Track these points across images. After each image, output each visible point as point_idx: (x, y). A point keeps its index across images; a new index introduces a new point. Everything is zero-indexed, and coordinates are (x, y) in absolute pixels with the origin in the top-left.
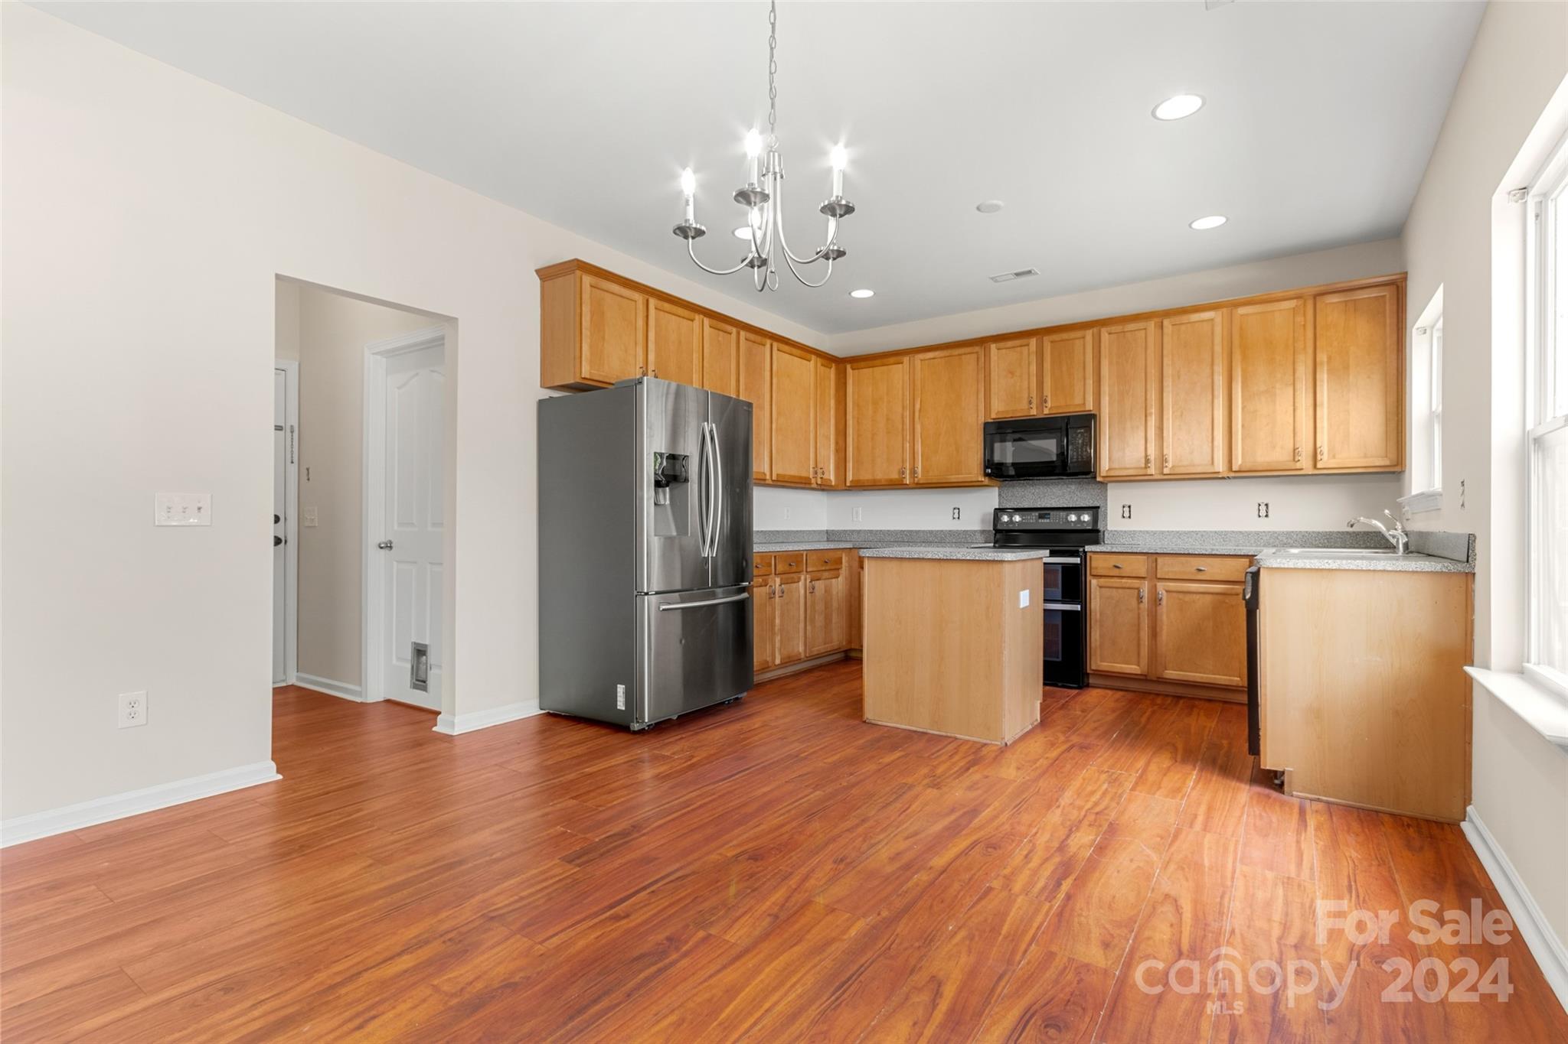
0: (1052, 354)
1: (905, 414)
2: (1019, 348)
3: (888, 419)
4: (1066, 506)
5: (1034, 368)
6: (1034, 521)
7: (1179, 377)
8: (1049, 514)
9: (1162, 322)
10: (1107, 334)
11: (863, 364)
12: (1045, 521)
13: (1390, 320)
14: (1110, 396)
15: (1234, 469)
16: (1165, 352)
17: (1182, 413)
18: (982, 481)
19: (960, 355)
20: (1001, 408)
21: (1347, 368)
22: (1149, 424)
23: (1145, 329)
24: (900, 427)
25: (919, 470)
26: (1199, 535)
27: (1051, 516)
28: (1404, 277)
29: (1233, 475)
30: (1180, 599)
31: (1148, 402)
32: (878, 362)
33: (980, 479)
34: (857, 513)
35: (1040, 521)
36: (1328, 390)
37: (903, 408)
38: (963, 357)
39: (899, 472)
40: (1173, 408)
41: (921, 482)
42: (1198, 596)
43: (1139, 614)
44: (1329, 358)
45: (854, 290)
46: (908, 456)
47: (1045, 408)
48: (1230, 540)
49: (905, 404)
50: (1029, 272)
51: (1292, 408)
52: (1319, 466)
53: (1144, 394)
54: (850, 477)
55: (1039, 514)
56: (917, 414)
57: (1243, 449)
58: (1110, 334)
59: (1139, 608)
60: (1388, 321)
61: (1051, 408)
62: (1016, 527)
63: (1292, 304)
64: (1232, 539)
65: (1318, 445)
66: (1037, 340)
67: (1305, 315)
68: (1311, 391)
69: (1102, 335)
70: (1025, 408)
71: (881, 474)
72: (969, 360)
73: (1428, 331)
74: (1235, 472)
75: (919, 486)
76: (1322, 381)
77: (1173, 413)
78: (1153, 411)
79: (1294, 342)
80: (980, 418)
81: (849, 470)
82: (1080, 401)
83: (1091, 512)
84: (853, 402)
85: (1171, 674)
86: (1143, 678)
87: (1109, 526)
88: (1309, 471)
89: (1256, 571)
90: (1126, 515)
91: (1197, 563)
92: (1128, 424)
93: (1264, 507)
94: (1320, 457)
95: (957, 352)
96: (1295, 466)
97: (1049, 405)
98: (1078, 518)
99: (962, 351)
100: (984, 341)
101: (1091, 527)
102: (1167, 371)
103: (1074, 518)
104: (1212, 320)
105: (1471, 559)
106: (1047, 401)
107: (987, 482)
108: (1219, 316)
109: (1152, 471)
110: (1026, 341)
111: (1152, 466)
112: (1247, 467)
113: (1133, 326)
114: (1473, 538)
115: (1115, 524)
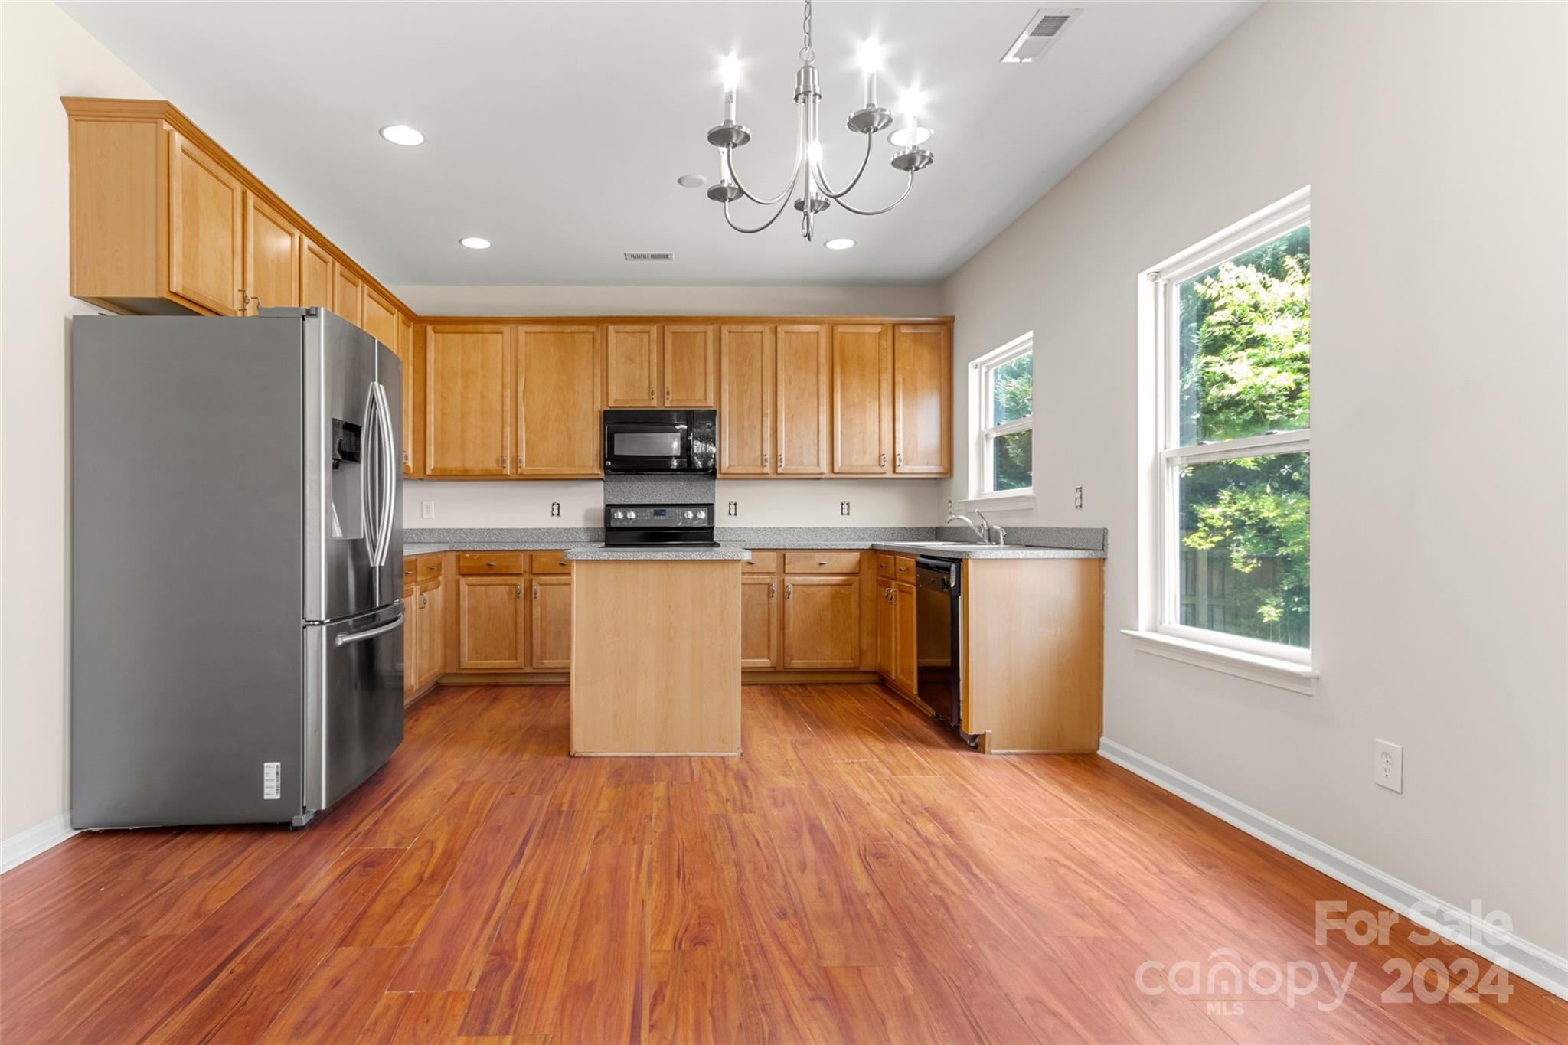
0: (673, 344)
1: (505, 393)
2: (639, 334)
3: (483, 398)
4: (675, 503)
5: (654, 357)
6: (649, 518)
7: (790, 383)
8: (665, 511)
9: (776, 328)
10: (727, 333)
11: (449, 328)
12: (661, 518)
13: (944, 354)
14: (730, 394)
15: (835, 471)
16: (779, 358)
17: (793, 417)
18: (598, 474)
19: (572, 333)
20: (619, 397)
21: (915, 389)
22: (765, 425)
23: (762, 333)
24: (499, 408)
25: (523, 457)
26: (796, 532)
27: (667, 513)
28: (952, 319)
29: (833, 476)
30: (804, 592)
31: (764, 403)
32: (470, 328)
33: (596, 472)
34: (428, 507)
35: (656, 517)
36: (903, 406)
37: (503, 386)
38: (576, 335)
39: (498, 461)
40: (785, 411)
41: (525, 473)
42: (819, 588)
43: (769, 609)
44: (904, 379)
45: (466, 238)
46: (509, 442)
47: (666, 401)
48: (821, 536)
49: (505, 382)
50: (666, 256)
51: (877, 419)
52: (897, 471)
53: (760, 396)
54: (431, 464)
55: (655, 511)
56: (521, 395)
57: (842, 453)
58: (729, 332)
59: (769, 603)
60: (942, 354)
61: (672, 400)
62: (631, 524)
63: (878, 329)
64: (823, 535)
65: (897, 453)
66: (657, 328)
67: (886, 340)
68: (891, 406)
69: (723, 332)
70: (642, 400)
71: (473, 464)
72: (583, 338)
73: (979, 367)
74: (836, 473)
75: (522, 477)
76: (899, 398)
77: (786, 416)
78: (769, 412)
79: (879, 362)
80: (596, 405)
81: (430, 456)
82: (700, 398)
83: (707, 509)
84: (436, 373)
85: (797, 663)
86: (773, 671)
87: (717, 524)
88: (890, 475)
89: (959, 561)
90: (733, 512)
91: (819, 557)
92: (746, 424)
93: (845, 506)
94: (898, 463)
95: (569, 329)
96: (881, 470)
97: (670, 396)
98: (695, 517)
99: (576, 328)
100: (601, 322)
101: (706, 525)
102: (781, 375)
103: (690, 515)
104: (818, 333)
105: (1103, 548)
106: (668, 394)
107: (603, 476)
108: (823, 331)
109: (768, 469)
110: (646, 328)
111: (768, 464)
112: (846, 470)
113: (751, 328)
114: (1104, 532)
115: (721, 521)
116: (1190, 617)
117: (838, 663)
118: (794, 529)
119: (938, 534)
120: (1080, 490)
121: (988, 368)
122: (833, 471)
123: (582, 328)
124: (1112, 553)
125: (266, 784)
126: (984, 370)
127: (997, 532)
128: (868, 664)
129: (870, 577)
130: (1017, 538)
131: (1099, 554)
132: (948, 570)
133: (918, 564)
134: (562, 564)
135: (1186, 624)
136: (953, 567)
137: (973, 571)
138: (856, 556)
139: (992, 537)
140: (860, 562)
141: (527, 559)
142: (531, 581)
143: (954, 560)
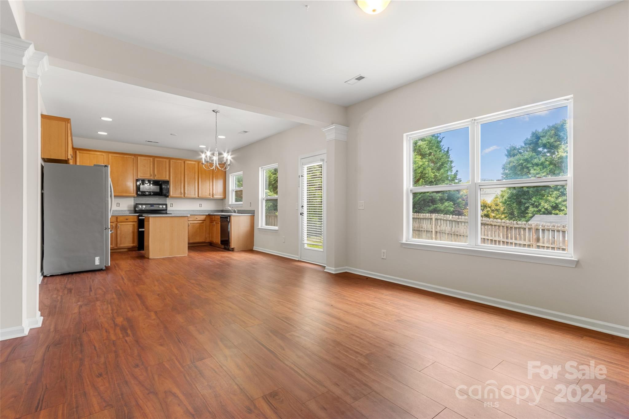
0: (157, 163)
2: (147, 159)
4: (156, 203)
5: (151, 166)
6: (149, 207)
7: (188, 176)
8: (153, 205)
9: (185, 162)
11: (84, 152)
12: (153, 207)
14: (173, 177)
16: (185, 169)
17: (189, 184)
18: (134, 196)
20: (141, 175)
21: (218, 178)
22: (182, 185)
23: (181, 162)
30: (193, 225)
32: (92, 153)
35: (151, 207)
36: (215, 182)
38: (128, 158)
42: (196, 224)
44: (215, 176)
45: (99, 131)
48: (194, 212)
51: (209, 185)
52: (214, 197)
53: (180, 178)
55: (151, 205)
57: (201, 193)
58: (172, 161)
65: (213, 193)
66: (153, 158)
68: (212, 182)
70: (149, 176)
72: (130, 159)
76: (214, 180)
77: (187, 183)
78: (183, 182)
80: (134, 177)
82: (165, 177)
83: (165, 205)
87: (168, 209)
88: (212, 198)
89: (230, 216)
90: (171, 206)
91: (196, 217)
92: (177, 184)
93: (200, 205)
94: (214, 195)
95: (125, 156)
96: (210, 197)
97: (156, 177)
98: (162, 207)
99: (128, 156)
100: (136, 156)
101: (165, 209)
102: (186, 173)
103: (161, 207)
104: (195, 164)
105: (254, 213)
106: (156, 176)
107: (136, 196)
108: (196, 164)
109: (182, 196)
110: (149, 158)
111: (183, 195)
112: (201, 196)
113: (178, 161)
114: (254, 211)
115: (169, 208)
116: (266, 224)
117: (201, 240)
118: (188, 210)
119: (222, 211)
120: (251, 203)
121: (234, 176)
122: (198, 197)
123: (130, 156)
124: (255, 214)
125: (96, 261)
126: (233, 176)
127: (236, 211)
128: (208, 240)
129: (208, 221)
130: (240, 212)
131: (254, 215)
132: (228, 218)
133: (221, 217)
134: (127, 219)
135: (266, 225)
136: (229, 217)
137: (232, 218)
138: (205, 216)
139: (235, 212)
140: (206, 218)
141: (116, 218)
142: (117, 224)
143: (228, 216)
